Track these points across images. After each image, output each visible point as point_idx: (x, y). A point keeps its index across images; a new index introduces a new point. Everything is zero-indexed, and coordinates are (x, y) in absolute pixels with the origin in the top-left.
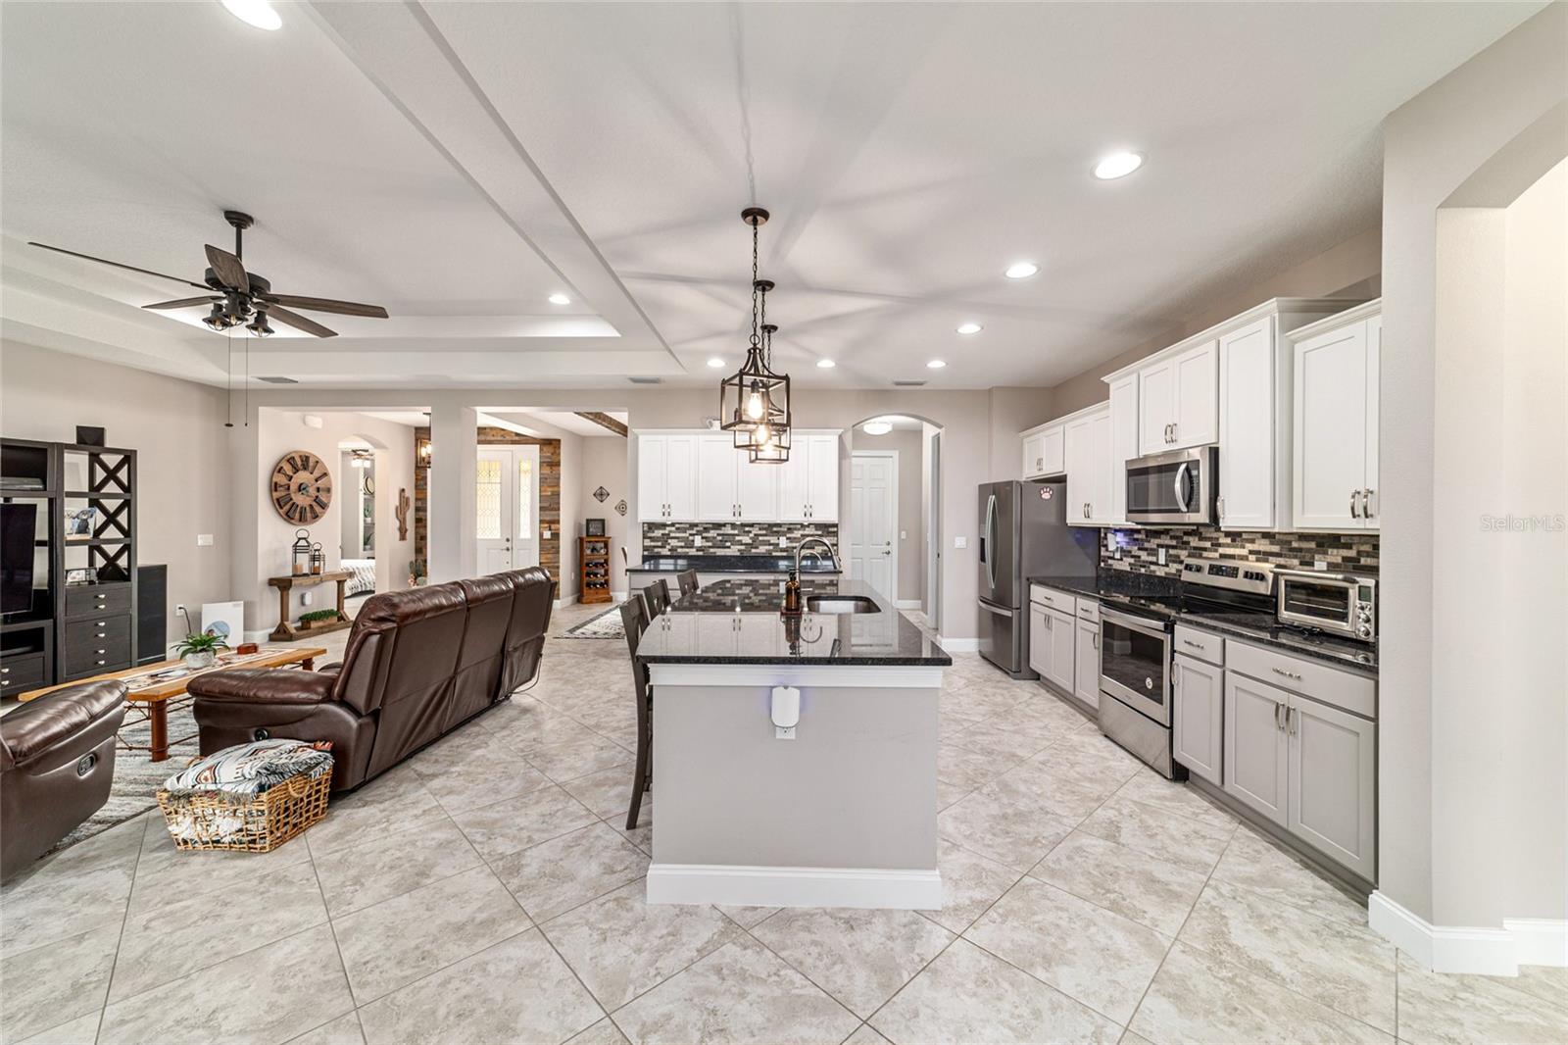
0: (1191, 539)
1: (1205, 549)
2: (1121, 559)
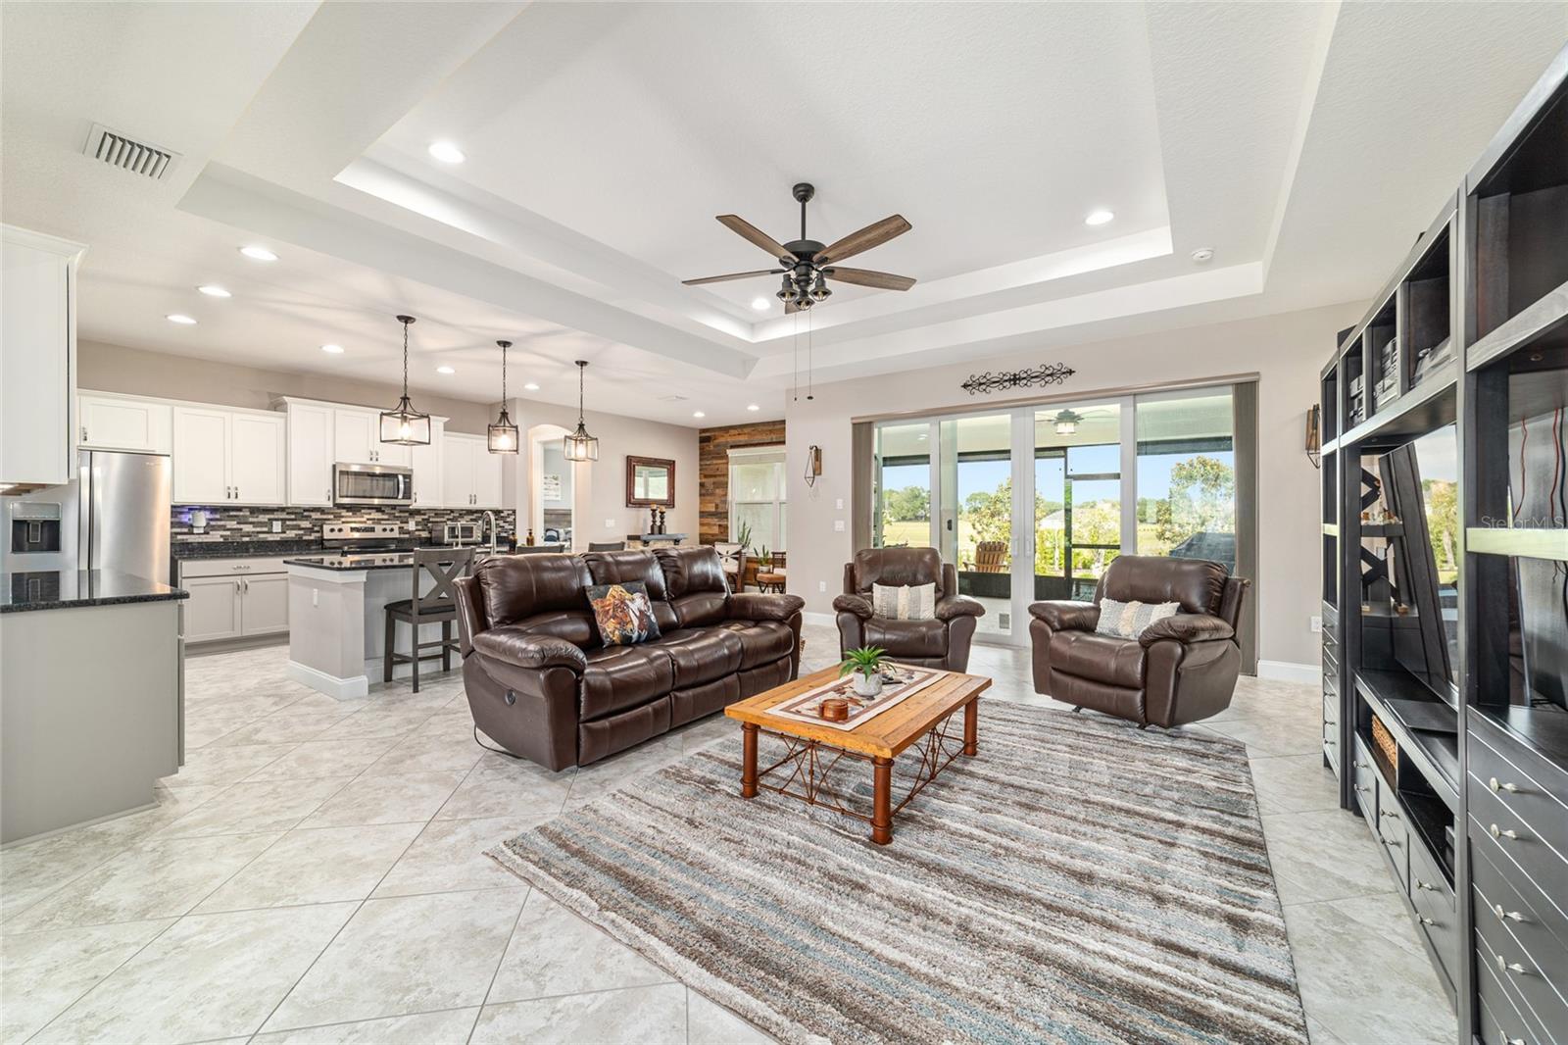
0: (312, 514)
1: (329, 520)
2: (206, 533)
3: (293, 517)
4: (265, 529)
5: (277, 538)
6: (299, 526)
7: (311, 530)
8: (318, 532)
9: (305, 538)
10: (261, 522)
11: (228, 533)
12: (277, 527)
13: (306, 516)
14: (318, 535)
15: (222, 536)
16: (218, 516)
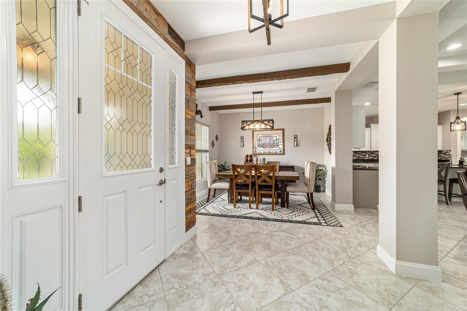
3: (371, 153)
4: (365, 156)
5: (367, 159)
6: (372, 156)
7: (375, 157)
8: (377, 157)
9: (374, 159)
10: (363, 155)
11: (357, 157)
12: (367, 156)
13: (374, 153)
14: (377, 158)
15: (356, 158)
16: (355, 153)
